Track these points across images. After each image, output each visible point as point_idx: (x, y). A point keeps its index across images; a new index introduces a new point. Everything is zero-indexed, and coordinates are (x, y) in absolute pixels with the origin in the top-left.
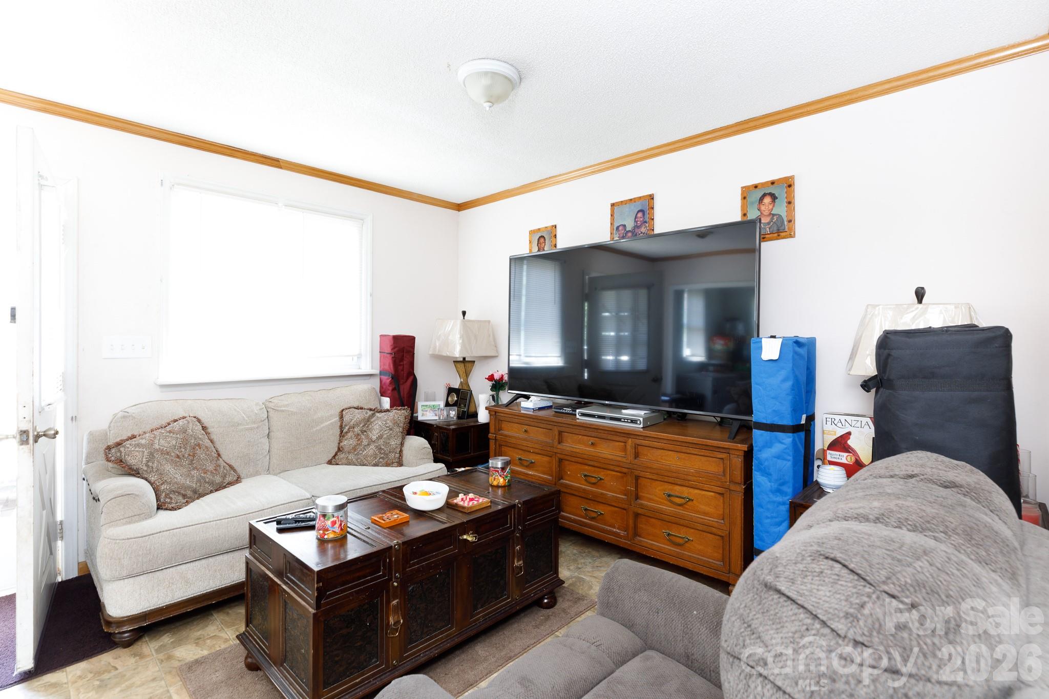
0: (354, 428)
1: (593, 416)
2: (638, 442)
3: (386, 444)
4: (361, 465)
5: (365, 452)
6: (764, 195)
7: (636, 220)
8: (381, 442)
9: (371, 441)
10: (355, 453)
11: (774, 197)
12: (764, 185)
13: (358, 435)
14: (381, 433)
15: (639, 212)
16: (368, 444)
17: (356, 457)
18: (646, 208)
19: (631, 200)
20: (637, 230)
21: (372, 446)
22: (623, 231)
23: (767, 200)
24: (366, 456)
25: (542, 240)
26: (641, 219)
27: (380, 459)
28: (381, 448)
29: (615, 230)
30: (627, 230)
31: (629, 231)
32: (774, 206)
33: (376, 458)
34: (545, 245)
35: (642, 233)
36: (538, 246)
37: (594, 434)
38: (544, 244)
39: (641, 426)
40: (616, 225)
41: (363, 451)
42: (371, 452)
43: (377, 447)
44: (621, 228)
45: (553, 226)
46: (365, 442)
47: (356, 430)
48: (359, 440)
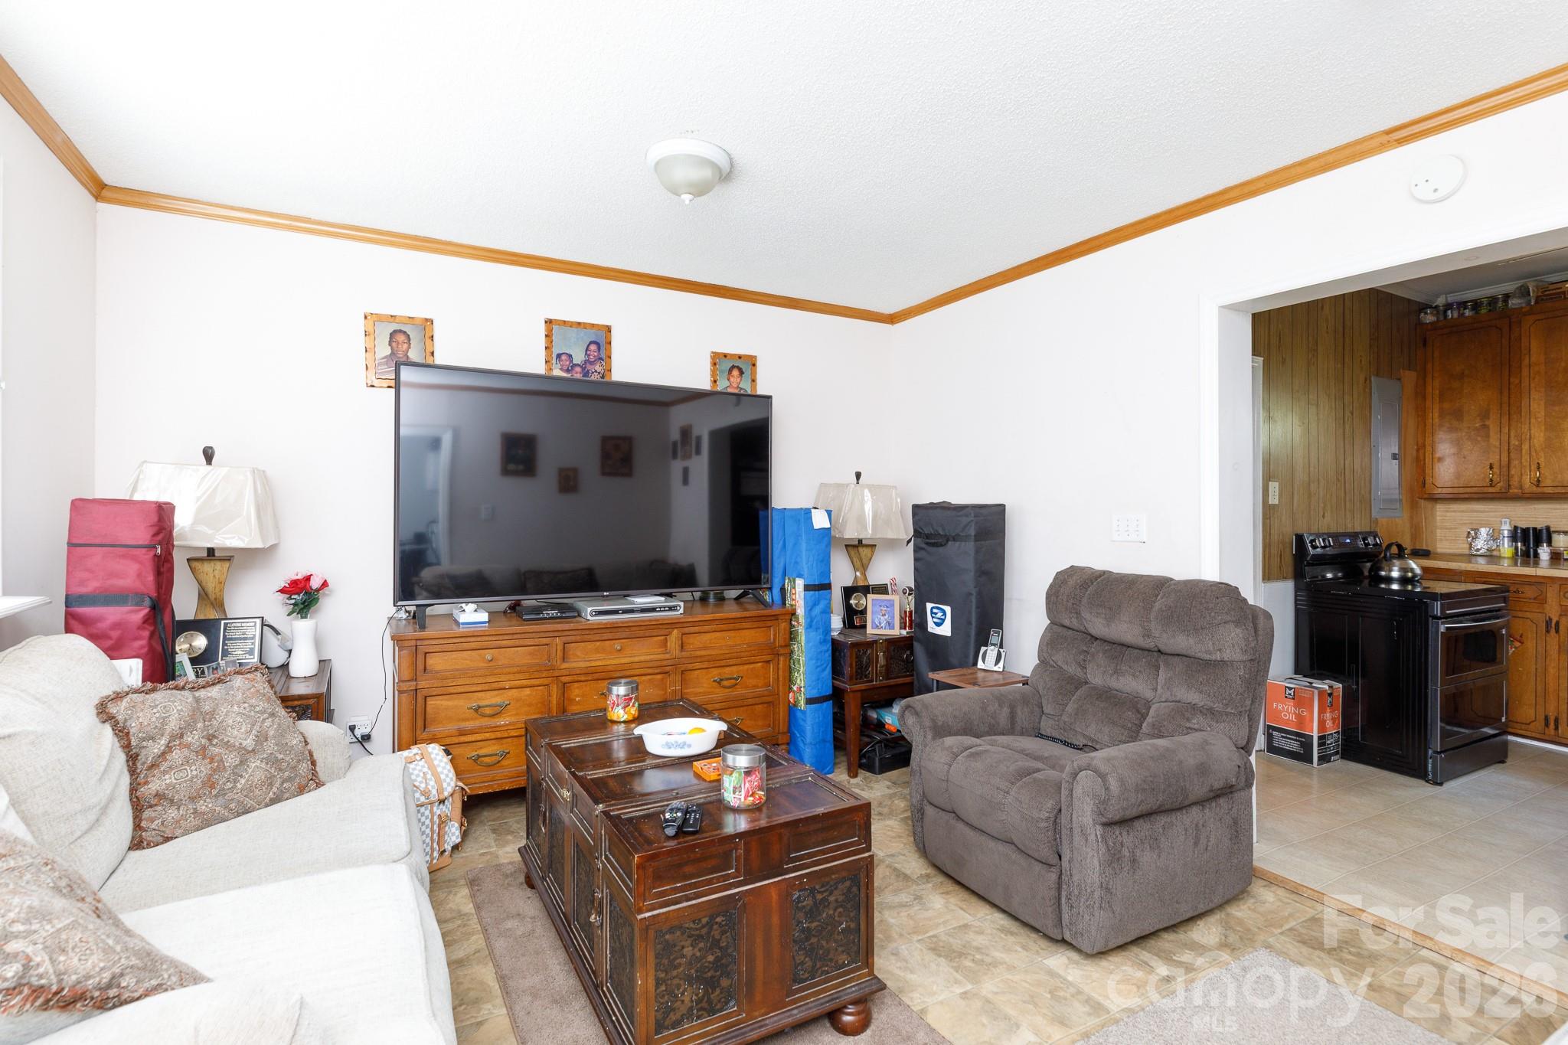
0: (182, 736)
1: (616, 612)
2: (686, 630)
3: (283, 747)
4: (239, 815)
5: (243, 781)
6: (733, 367)
7: (588, 352)
8: (270, 747)
9: (245, 755)
10: (214, 792)
11: (741, 372)
12: (733, 356)
13: (204, 748)
14: (257, 727)
15: (591, 343)
16: (242, 762)
17: (221, 800)
18: (602, 342)
19: (579, 323)
20: (589, 367)
21: (254, 763)
22: (568, 363)
23: (735, 372)
24: (249, 790)
25: (401, 338)
26: (596, 354)
27: (283, 783)
28: (277, 760)
29: (555, 358)
30: (574, 362)
31: (578, 365)
32: (741, 380)
33: (271, 785)
34: (409, 347)
35: (596, 371)
36: (390, 345)
37: (624, 635)
38: (405, 346)
39: (681, 611)
40: (556, 351)
41: (235, 781)
42: (259, 776)
43: (267, 760)
44: (564, 357)
45: (427, 320)
46: (231, 759)
47: (188, 738)
48: (212, 760)
